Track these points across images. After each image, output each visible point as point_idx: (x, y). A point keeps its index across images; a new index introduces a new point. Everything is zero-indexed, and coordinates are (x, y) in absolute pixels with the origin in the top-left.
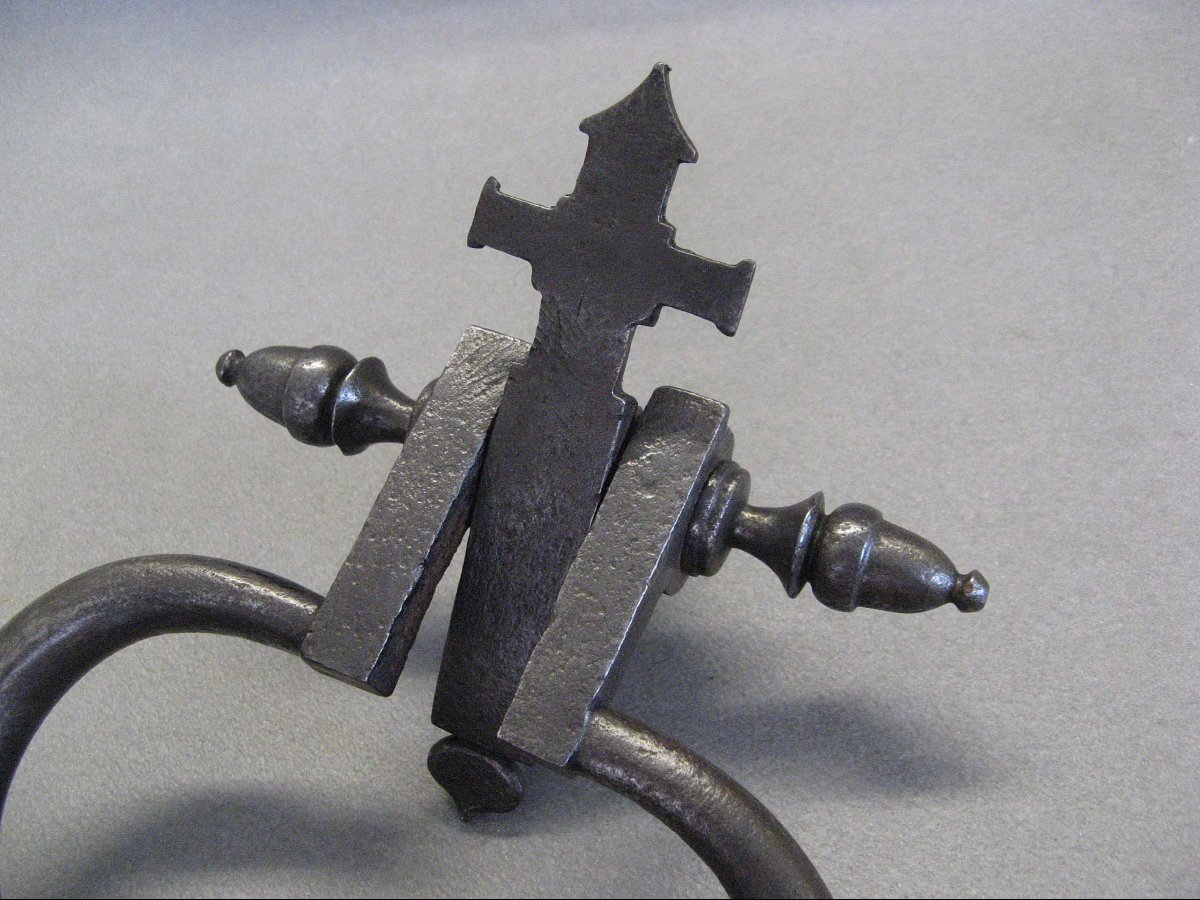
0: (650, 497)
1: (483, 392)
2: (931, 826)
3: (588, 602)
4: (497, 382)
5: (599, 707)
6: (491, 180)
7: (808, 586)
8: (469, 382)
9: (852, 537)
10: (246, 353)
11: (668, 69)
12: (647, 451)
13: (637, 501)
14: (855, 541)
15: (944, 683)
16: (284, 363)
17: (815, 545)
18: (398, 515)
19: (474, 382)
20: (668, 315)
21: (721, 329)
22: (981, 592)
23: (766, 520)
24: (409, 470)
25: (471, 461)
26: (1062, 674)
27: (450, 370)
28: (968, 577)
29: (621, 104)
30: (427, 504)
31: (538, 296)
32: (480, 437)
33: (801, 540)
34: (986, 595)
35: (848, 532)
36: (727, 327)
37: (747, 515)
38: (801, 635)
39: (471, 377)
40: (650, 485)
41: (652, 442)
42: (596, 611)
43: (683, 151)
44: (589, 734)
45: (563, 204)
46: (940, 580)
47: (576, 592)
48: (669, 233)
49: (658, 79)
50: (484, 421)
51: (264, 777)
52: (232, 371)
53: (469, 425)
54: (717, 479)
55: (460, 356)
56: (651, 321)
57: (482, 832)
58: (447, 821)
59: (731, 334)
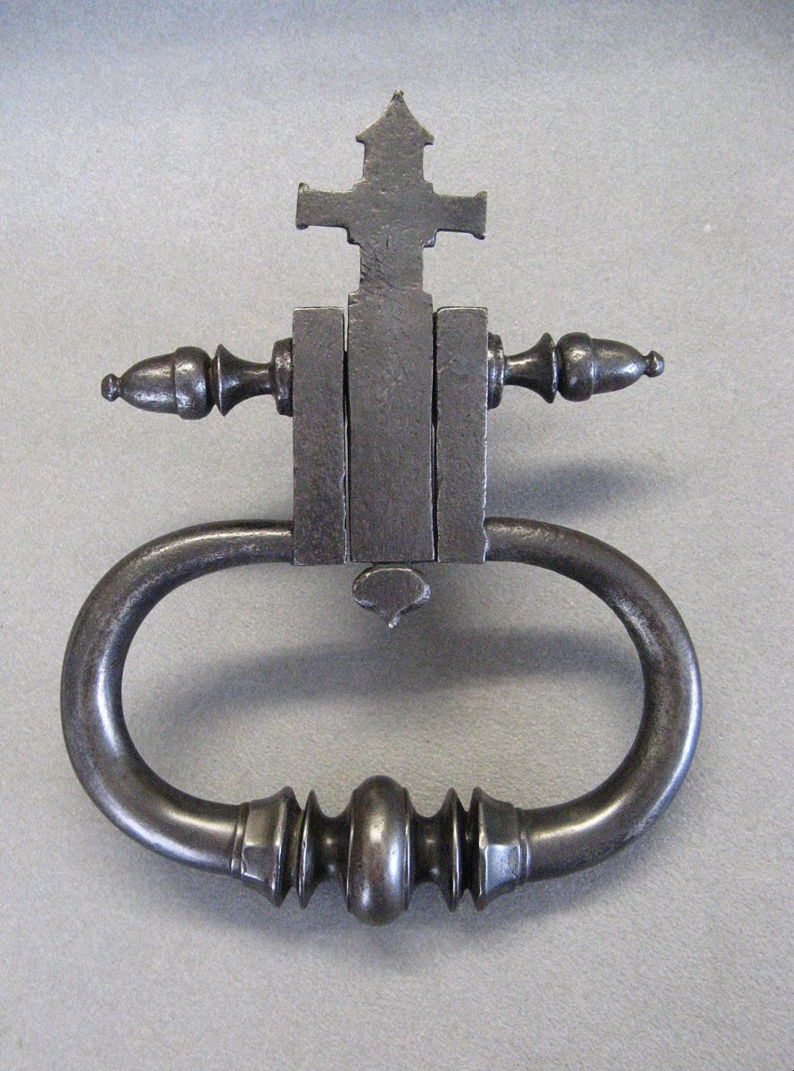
7: (558, 394)
10: (119, 375)
11: (402, 93)
16: (162, 372)
21: (475, 236)
22: (661, 366)
23: (523, 362)
28: (651, 356)
31: (356, 249)
36: (479, 234)
37: (512, 364)
43: (427, 137)
45: (358, 186)
48: (429, 187)
49: (398, 99)
56: (432, 244)
59: (482, 238)
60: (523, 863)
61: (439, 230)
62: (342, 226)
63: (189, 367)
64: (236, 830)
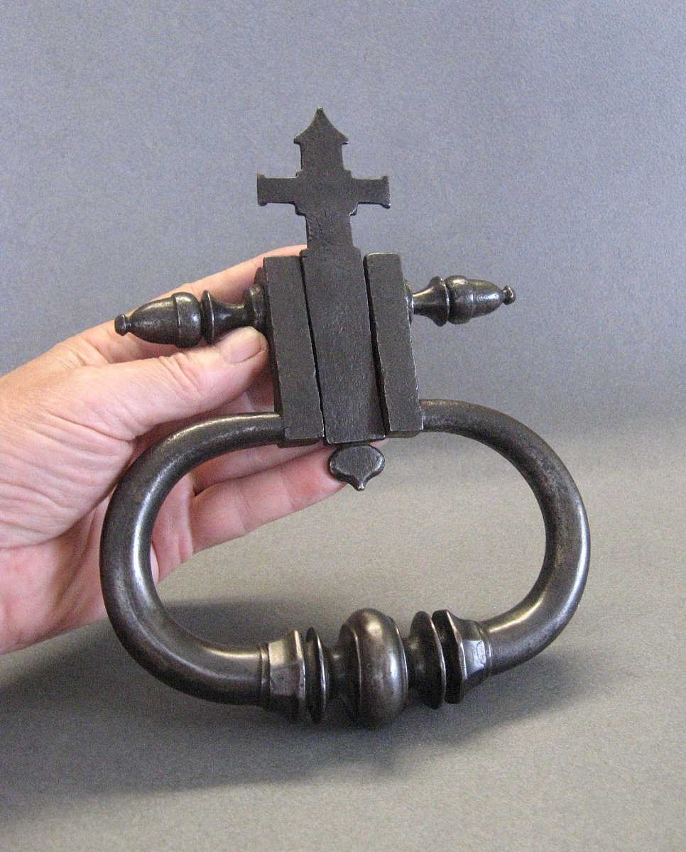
11: (322, 109)
22: (513, 295)
45: (301, 174)
60: (488, 655)
61: (360, 203)
62: (292, 203)
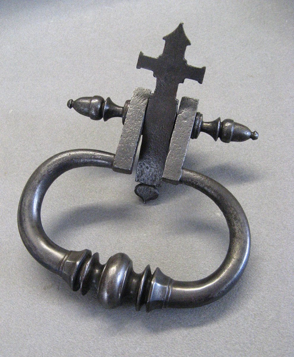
0: (186, 122)
1: (142, 102)
2: (249, 189)
3: (177, 146)
4: (145, 100)
5: (183, 168)
6: (141, 53)
7: (219, 138)
8: (138, 100)
9: (229, 126)
10: (74, 100)
11: (183, 24)
12: (183, 111)
13: (183, 123)
14: (230, 127)
15: (247, 158)
16: (87, 101)
17: (221, 129)
18: (129, 133)
19: (139, 100)
20: (186, 80)
21: (199, 82)
22: (257, 135)
23: (209, 124)
24: (129, 122)
25: (143, 118)
26: (272, 154)
27: (133, 98)
28: (254, 132)
29: (173, 33)
30: (135, 129)
31: (156, 79)
32: (144, 112)
33: (219, 128)
34: (258, 136)
35: (228, 125)
36: (200, 82)
37: (205, 124)
38: (212, 152)
39: (139, 99)
40: (185, 119)
41: (183, 109)
42: (179, 147)
43: (188, 43)
44: (183, 174)
45: (160, 57)
46: (248, 134)
47: (174, 144)
48: (186, 62)
49: (181, 26)
50: (144, 109)
51: (92, 202)
52: (72, 105)
53: (141, 110)
54: (198, 116)
55: (134, 95)
56: (183, 82)
57: (149, 205)
58: (140, 204)
59: (202, 83)
60: (167, 296)
62: (153, 70)
63: (97, 101)
64: (64, 257)
